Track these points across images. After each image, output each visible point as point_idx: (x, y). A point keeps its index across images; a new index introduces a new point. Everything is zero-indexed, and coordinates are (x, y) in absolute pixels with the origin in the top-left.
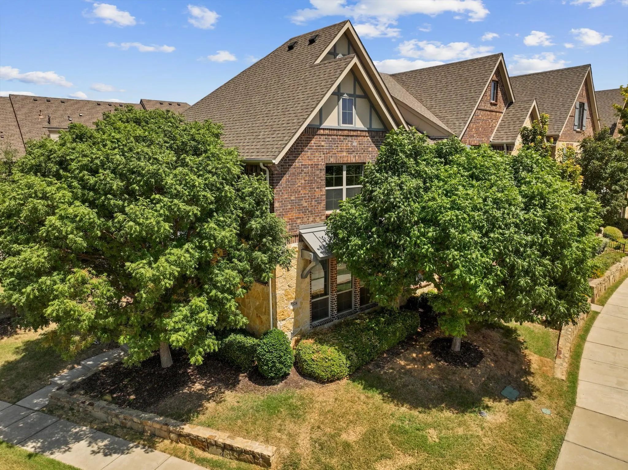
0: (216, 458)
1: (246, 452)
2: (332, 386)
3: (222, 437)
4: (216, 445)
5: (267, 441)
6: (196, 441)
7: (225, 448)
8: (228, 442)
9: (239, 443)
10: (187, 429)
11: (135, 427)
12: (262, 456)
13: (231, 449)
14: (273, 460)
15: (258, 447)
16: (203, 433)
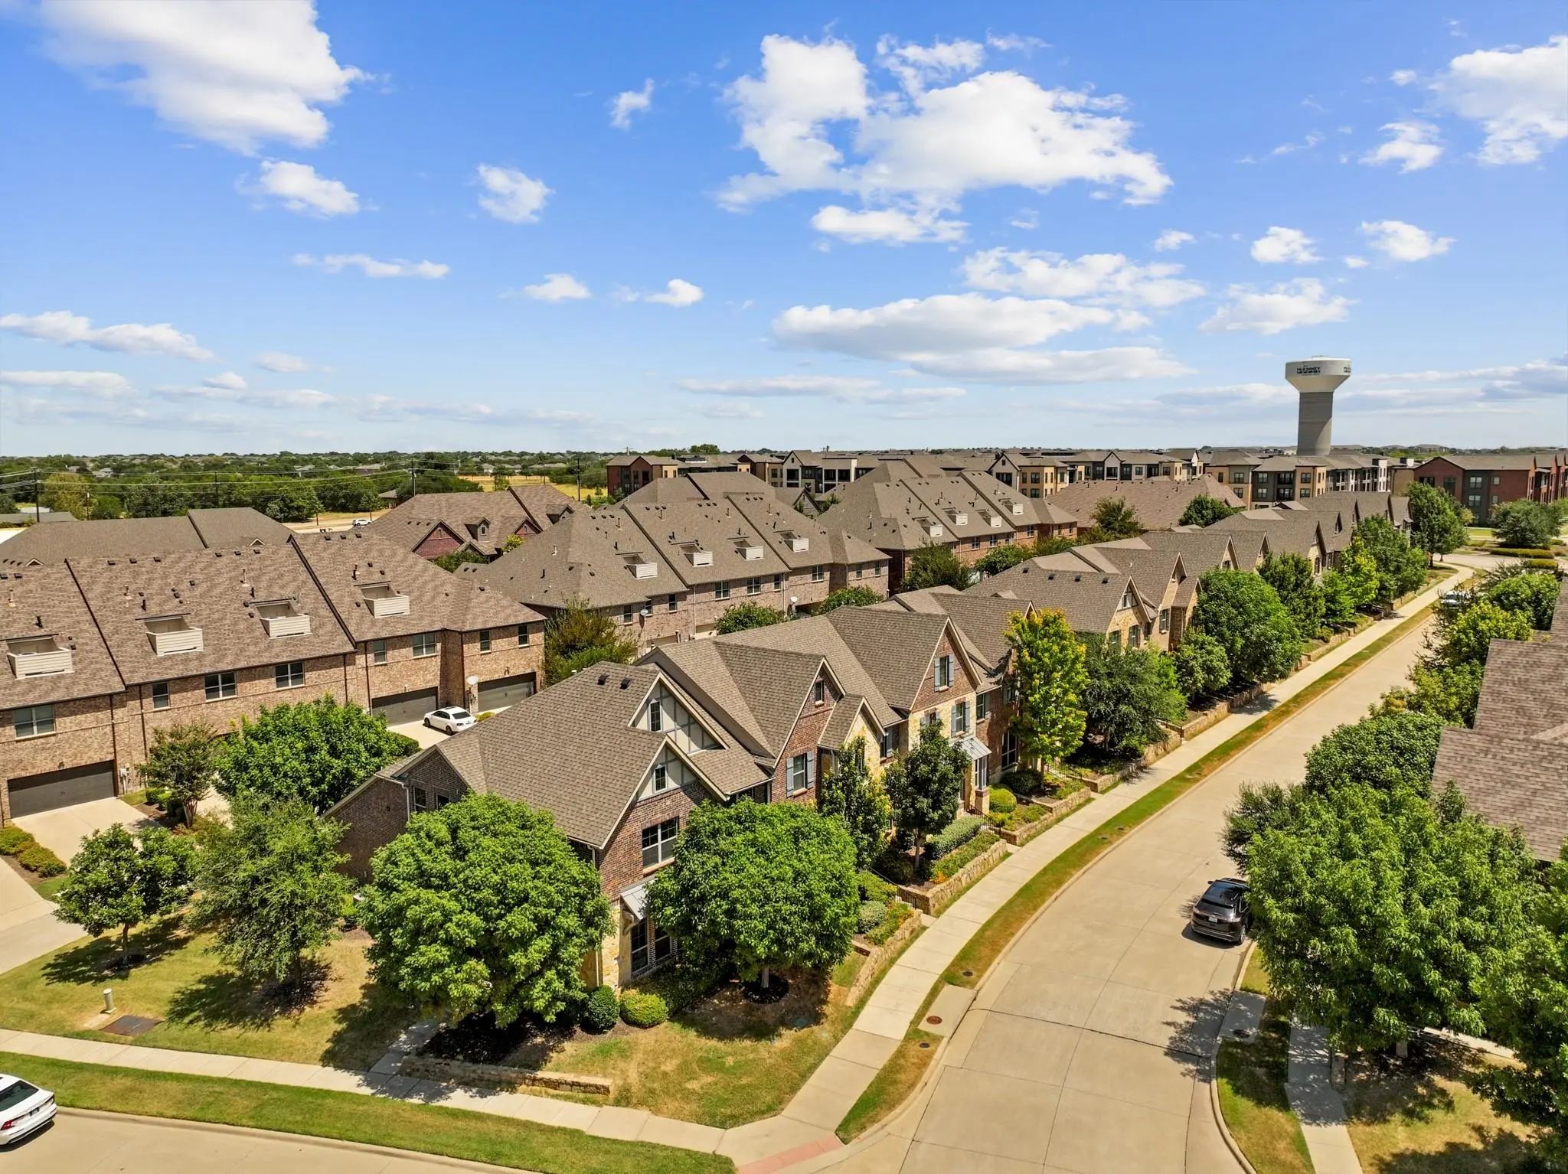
0: (566, 1093)
1: (590, 1085)
2: (653, 1030)
3: (570, 1077)
4: (566, 1083)
5: (605, 1076)
6: (549, 1083)
7: (573, 1084)
8: (575, 1080)
9: (584, 1079)
10: (540, 1074)
11: (492, 1078)
12: (603, 1087)
13: (579, 1084)
14: (611, 1089)
15: (599, 1081)
16: (554, 1076)
